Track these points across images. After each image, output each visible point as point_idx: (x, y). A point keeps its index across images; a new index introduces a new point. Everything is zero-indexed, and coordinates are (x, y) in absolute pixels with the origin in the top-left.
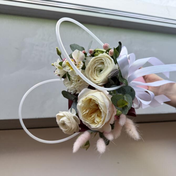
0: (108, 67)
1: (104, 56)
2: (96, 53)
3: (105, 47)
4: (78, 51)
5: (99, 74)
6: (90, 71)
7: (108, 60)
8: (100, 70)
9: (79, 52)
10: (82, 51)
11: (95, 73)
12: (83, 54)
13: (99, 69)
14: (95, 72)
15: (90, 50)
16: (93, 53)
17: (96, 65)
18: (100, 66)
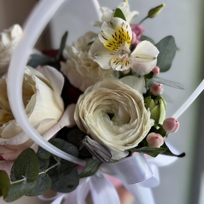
0: (117, 133)
1: (145, 123)
2: (152, 100)
3: (170, 123)
4: (157, 56)
5: (103, 111)
6: (109, 91)
7: (133, 134)
8: (111, 112)
9: (155, 58)
10: (157, 65)
11: (105, 103)
12: (151, 70)
13: (114, 111)
14: (107, 101)
15: (161, 85)
16: (154, 93)
17: (123, 103)
18: (120, 113)
